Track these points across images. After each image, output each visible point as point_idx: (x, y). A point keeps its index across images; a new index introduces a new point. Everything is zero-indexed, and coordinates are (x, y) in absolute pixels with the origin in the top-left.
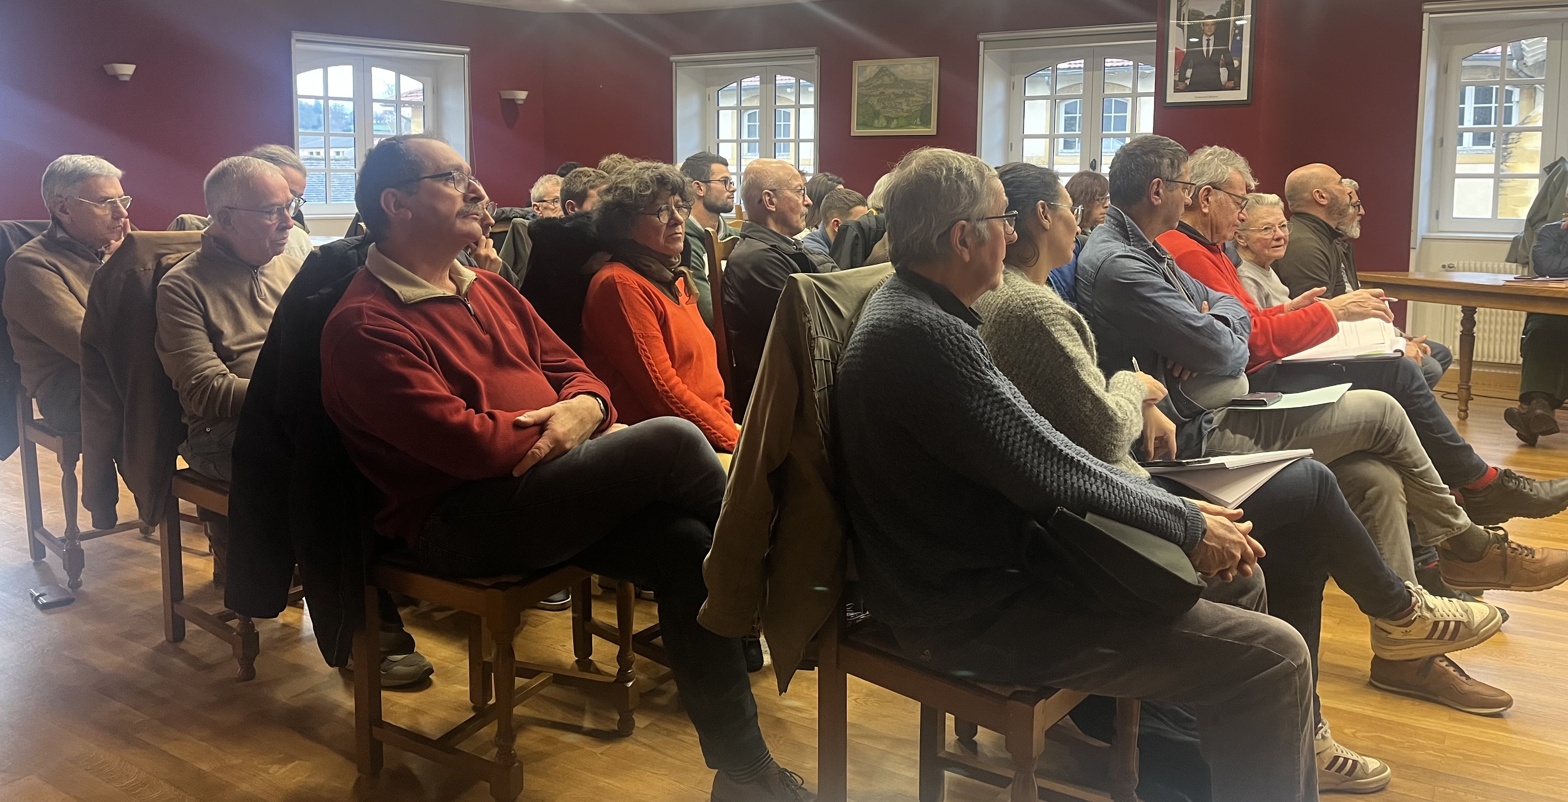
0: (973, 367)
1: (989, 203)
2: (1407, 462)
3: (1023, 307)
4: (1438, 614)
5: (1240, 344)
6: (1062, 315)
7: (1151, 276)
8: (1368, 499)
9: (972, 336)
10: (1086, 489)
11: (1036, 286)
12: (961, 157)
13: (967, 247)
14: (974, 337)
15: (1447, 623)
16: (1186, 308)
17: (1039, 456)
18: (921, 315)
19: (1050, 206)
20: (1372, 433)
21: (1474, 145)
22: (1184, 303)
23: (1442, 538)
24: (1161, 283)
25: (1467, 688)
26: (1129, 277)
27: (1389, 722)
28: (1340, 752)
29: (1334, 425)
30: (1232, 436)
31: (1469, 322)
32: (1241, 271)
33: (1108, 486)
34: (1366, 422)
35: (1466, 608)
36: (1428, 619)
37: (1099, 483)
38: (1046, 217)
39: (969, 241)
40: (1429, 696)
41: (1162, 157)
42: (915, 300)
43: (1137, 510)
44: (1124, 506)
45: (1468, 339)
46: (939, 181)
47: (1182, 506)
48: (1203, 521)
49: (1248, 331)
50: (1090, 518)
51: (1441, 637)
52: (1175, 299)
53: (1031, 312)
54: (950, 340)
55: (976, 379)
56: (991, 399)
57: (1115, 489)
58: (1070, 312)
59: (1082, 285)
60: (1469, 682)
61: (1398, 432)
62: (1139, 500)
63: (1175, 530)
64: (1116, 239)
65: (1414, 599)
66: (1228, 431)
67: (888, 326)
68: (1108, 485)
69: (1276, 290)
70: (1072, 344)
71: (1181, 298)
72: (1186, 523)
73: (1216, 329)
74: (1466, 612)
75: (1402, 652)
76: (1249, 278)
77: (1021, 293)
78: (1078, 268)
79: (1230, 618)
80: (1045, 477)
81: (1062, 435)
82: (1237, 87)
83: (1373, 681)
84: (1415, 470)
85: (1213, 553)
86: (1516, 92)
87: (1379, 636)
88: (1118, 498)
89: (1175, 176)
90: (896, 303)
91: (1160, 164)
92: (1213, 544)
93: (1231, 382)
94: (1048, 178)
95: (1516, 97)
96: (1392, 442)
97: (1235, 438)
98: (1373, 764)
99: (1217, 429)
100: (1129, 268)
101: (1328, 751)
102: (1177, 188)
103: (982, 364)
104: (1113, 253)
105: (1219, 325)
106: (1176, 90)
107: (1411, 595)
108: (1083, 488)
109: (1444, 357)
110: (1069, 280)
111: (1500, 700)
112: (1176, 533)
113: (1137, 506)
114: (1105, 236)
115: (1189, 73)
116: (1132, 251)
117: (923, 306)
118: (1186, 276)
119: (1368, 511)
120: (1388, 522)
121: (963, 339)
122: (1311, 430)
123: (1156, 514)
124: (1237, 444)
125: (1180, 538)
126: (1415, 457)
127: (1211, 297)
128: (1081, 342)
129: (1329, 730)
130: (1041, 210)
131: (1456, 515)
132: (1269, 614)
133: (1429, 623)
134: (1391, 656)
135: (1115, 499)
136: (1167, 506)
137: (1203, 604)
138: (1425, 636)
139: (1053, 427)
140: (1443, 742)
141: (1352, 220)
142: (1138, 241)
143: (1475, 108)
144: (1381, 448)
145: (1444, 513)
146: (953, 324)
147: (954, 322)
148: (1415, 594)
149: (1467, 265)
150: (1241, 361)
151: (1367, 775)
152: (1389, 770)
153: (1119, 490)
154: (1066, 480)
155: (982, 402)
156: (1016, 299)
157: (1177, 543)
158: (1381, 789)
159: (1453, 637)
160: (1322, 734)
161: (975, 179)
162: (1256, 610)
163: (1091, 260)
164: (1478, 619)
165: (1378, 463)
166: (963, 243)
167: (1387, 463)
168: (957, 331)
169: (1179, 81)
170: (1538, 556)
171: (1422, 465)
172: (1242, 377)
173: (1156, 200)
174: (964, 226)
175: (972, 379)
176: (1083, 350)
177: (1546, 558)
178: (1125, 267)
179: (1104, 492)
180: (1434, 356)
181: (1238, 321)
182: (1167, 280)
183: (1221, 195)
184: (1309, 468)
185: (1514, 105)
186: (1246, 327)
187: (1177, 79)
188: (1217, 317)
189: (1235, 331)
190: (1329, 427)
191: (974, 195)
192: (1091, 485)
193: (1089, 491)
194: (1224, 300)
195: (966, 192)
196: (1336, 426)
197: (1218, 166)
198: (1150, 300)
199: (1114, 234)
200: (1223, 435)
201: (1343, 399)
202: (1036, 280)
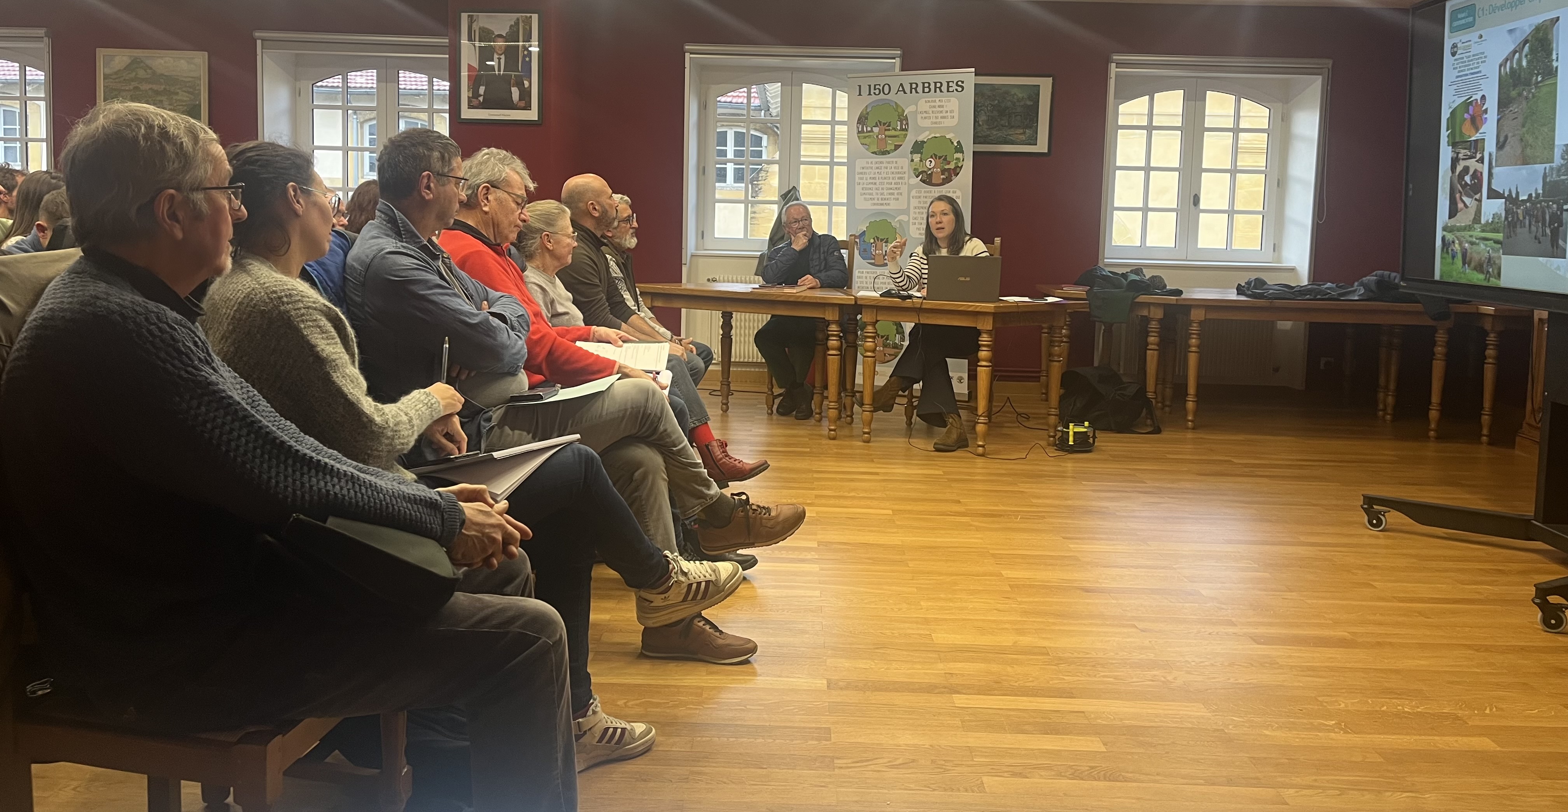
0: (182, 362)
1: (206, 172)
2: (667, 442)
3: (267, 301)
4: (691, 577)
5: (517, 341)
6: (315, 309)
7: (424, 273)
8: (636, 480)
9: (181, 325)
10: (328, 491)
11: (285, 278)
12: (168, 115)
13: (178, 221)
14: (184, 327)
15: (699, 584)
16: (461, 305)
17: (270, 459)
18: (110, 302)
19: (302, 190)
20: (637, 418)
21: (735, 182)
22: (459, 301)
23: (698, 509)
24: (434, 280)
25: (720, 642)
26: (401, 274)
27: (657, 686)
28: (609, 723)
29: (604, 413)
30: (510, 432)
31: (727, 326)
32: (528, 277)
33: (354, 486)
34: (632, 408)
35: (714, 567)
36: (683, 582)
37: (343, 483)
38: (298, 202)
39: (181, 215)
40: (690, 656)
41: (431, 149)
42: (103, 285)
43: (387, 507)
44: (372, 505)
45: (727, 341)
46: (135, 139)
47: (438, 498)
48: (461, 511)
49: (526, 328)
50: (332, 523)
51: (694, 598)
52: (449, 296)
53: (277, 307)
54: (149, 331)
55: (186, 376)
56: (206, 398)
57: (362, 488)
58: (325, 305)
59: (351, 284)
60: (722, 636)
61: (659, 414)
62: (390, 497)
63: (431, 524)
64: (388, 235)
65: (671, 566)
66: (507, 428)
67: (62, 317)
68: (353, 483)
69: (560, 296)
70: (325, 342)
71: (455, 295)
72: (443, 516)
73: (492, 326)
74: (714, 571)
75: (663, 618)
76: (535, 283)
77: (266, 285)
78: (347, 267)
79: (488, 607)
80: (277, 482)
81: (312, 439)
82: (528, 107)
83: (644, 652)
84: (674, 449)
85: (474, 543)
86: (765, 138)
87: (644, 608)
88: (365, 497)
89: (446, 170)
90: (77, 289)
91: (429, 156)
92: (473, 533)
93: (510, 379)
94: (298, 161)
95: (764, 142)
96: (655, 425)
97: (513, 434)
98: (639, 728)
99: (496, 427)
100: (400, 265)
101: (599, 724)
102: (449, 182)
103: (195, 358)
104: (382, 250)
105: (496, 322)
106: (471, 107)
107: (669, 563)
108: (324, 490)
109: (706, 354)
110: (336, 280)
111: (747, 648)
112: (432, 527)
113: (387, 504)
114: (374, 233)
115: (482, 90)
116: (404, 247)
117: (113, 290)
118: (465, 276)
119: (636, 491)
120: (652, 500)
121: (168, 330)
122: (584, 419)
123: (409, 510)
124: (515, 439)
125: (436, 532)
126: (674, 437)
127: (490, 296)
128: (338, 340)
129: (599, 705)
130: (292, 193)
131: (708, 487)
132: (536, 598)
133: (684, 586)
134: (653, 623)
135: (362, 497)
136: (421, 499)
137: (460, 597)
138: (681, 598)
139: (301, 431)
140: (701, 695)
141: (627, 232)
142: (411, 237)
143: (735, 150)
144: (645, 432)
145: (699, 485)
146: (153, 312)
147: (155, 310)
148: (672, 562)
149: (726, 278)
150: (518, 357)
151: (634, 740)
152: (654, 730)
153: (367, 488)
154: (302, 484)
155: (195, 403)
156: (260, 293)
157: (433, 539)
158: (647, 750)
159: (704, 597)
160: (593, 710)
161: (186, 141)
162: (522, 595)
163: (360, 258)
164: (724, 576)
165: (643, 446)
166: (173, 217)
167: (651, 445)
168: (158, 318)
169: (473, 97)
170: (773, 514)
171: (680, 444)
172: (520, 374)
173: (428, 194)
174: (172, 196)
175: (180, 376)
176: (340, 348)
177: (779, 514)
178: (396, 264)
179: (349, 492)
180: (699, 355)
181: (516, 319)
182: (442, 277)
183: (500, 194)
184: (576, 452)
185: (764, 149)
186: (524, 325)
187: (471, 95)
188: (493, 314)
189: (513, 328)
190: (601, 416)
191: (185, 159)
192: (334, 486)
193: (331, 493)
194: (504, 299)
195: (173, 155)
196: (607, 414)
197: (495, 165)
198: (423, 298)
199: (385, 230)
200: (502, 432)
201: (612, 388)
202: (287, 272)
